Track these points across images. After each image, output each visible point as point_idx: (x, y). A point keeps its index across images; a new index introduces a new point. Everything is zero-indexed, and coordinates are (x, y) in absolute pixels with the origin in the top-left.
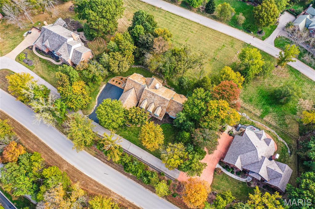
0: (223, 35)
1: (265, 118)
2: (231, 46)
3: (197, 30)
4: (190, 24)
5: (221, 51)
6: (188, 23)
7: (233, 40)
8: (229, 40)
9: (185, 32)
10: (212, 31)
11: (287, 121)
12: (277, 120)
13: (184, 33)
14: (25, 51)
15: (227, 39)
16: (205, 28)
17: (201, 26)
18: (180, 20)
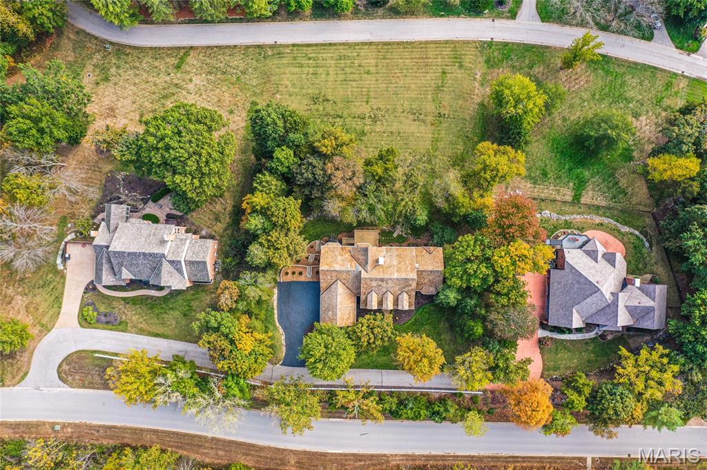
0: (432, 45)
1: (583, 200)
2: (457, 64)
3: (375, 60)
4: (355, 54)
5: (445, 89)
6: (350, 55)
7: (455, 47)
8: (447, 51)
9: (354, 81)
10: (404, 48)
11: (623, 183)
12: (606, 190)
13: (354, 84)
14: (85, 300)
15: (444, 53)
16: (389, 47)
17: (379, 47)
18: (329, 55)
